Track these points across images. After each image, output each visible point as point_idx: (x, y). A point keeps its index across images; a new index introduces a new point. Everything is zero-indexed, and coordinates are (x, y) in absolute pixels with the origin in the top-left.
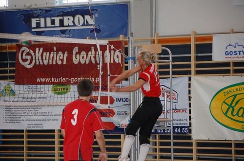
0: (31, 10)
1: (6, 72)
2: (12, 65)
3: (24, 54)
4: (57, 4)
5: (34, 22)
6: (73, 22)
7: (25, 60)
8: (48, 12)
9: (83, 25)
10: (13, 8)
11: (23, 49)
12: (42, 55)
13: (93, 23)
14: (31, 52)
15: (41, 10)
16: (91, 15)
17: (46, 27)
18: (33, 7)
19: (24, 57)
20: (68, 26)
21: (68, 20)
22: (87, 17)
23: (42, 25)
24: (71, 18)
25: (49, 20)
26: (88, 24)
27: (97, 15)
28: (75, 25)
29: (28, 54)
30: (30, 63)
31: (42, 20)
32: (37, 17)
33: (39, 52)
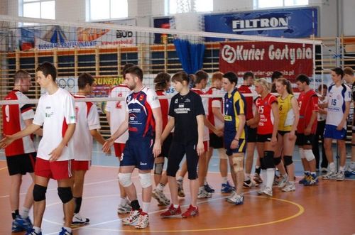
0: (233, 14)
1: (210, 66)
2: (215, 61)
3: (227, 50)
4: (255, 9)
5: (235, 24)
6: (269, 23)
7: (227, 56)
8: (247, 15)
9: (278, 26)
10: (217, 12)
11: (225, 47)
12: (242, 52)
13: (287, 24)
14: (233, 49)
15: (241, 13)
16: (285, 17)
17: (245, 28)
18: (235, 11)
19: (227, 54)
20: (265, 27)
21: (264, 22)
22: (282, 20)
23: (242, 26)
24: (267, 20)
25: (248, 22)
26: (282, 26)
27: (290, 18)
28: (270, 26)
29: (230, 51)
30: (232, 59)
31: (242, 22)
32: (237, 20)
33: (239, 49)
